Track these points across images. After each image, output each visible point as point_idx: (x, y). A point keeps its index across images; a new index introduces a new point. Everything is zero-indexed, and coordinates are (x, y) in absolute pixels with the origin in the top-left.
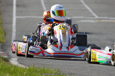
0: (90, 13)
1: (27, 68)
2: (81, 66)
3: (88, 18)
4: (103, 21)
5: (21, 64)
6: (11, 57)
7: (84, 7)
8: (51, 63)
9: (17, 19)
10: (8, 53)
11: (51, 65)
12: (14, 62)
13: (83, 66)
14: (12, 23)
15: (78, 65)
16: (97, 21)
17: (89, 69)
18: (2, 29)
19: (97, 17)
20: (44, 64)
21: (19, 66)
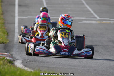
0: (92, 14)
1: (32, 71)
2: (85, 69)
3: (90, 19)
4: (104, 22)
5: (26, 66)
6: (15, 59)
7: (86, 7)
8: (55, 65)
9: (19, 19)
10: (11, 55)
11: (55, 68)
12: (19, 64)
13: (87, 70)
14: (14, 23)
15: (82, 68)
16: (99, 22)
17: (94, 73)
18: (5, 29)
19: (98, 18)
20: (48, 67)
21: (24, 68)
